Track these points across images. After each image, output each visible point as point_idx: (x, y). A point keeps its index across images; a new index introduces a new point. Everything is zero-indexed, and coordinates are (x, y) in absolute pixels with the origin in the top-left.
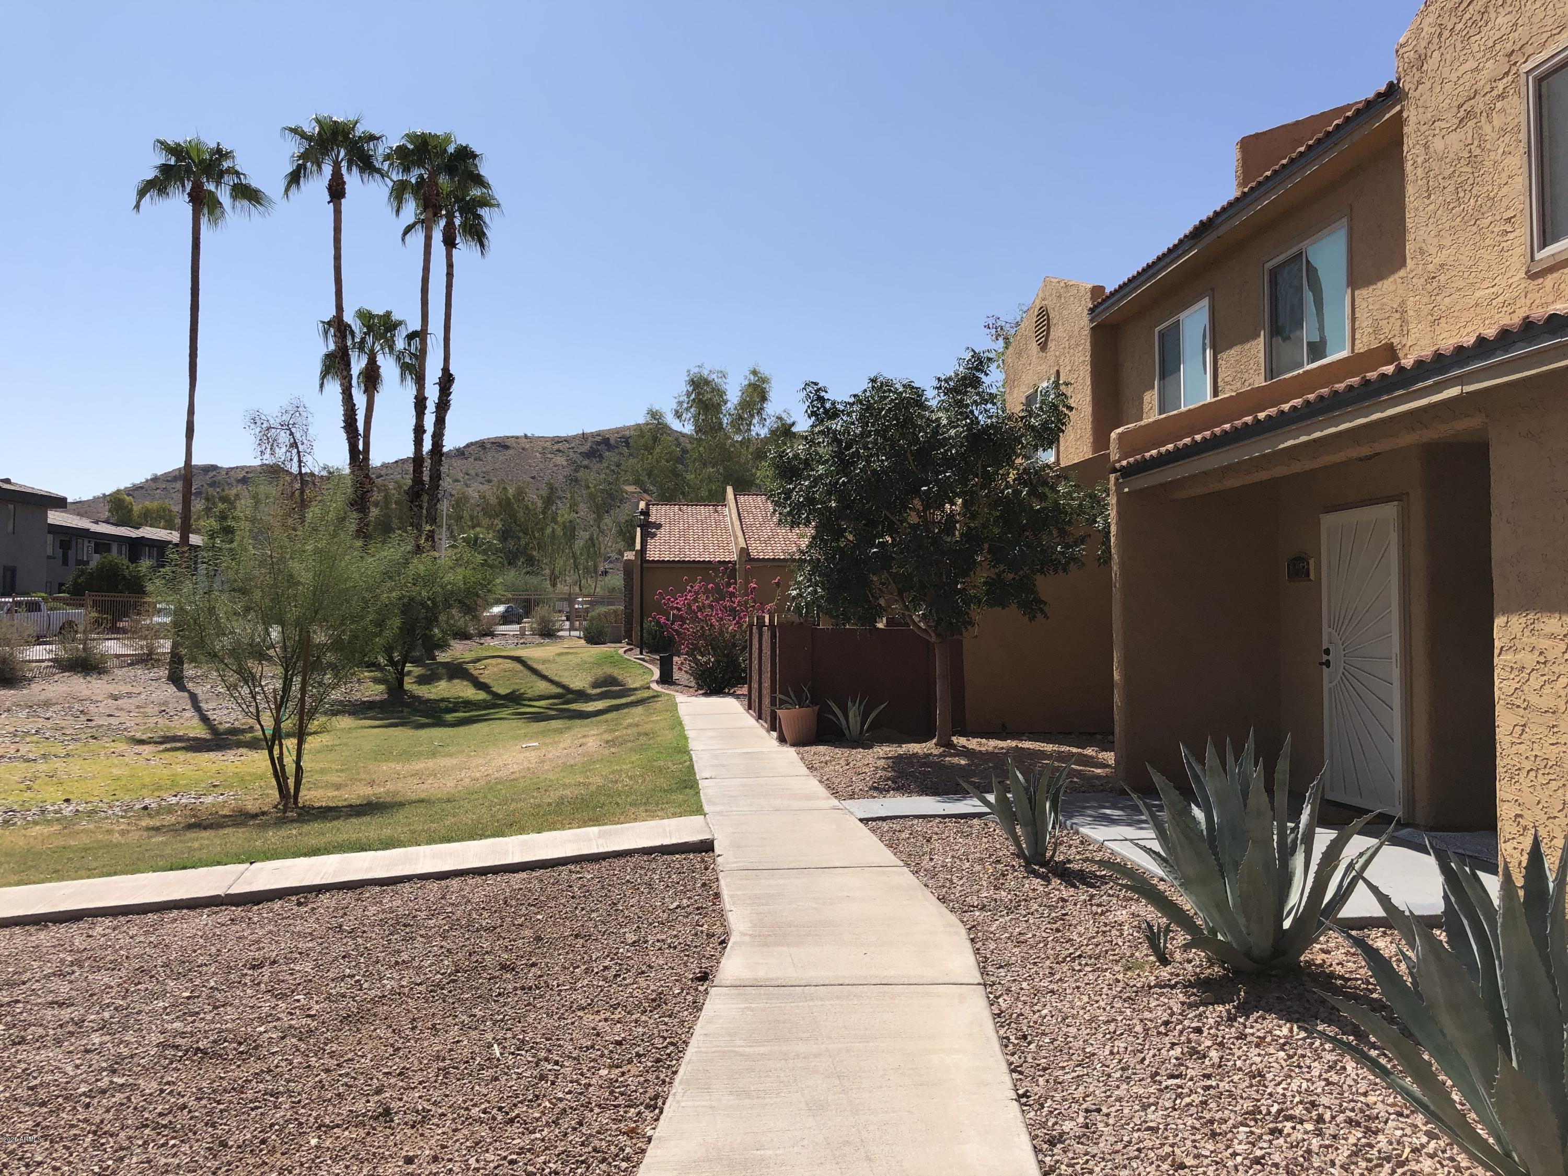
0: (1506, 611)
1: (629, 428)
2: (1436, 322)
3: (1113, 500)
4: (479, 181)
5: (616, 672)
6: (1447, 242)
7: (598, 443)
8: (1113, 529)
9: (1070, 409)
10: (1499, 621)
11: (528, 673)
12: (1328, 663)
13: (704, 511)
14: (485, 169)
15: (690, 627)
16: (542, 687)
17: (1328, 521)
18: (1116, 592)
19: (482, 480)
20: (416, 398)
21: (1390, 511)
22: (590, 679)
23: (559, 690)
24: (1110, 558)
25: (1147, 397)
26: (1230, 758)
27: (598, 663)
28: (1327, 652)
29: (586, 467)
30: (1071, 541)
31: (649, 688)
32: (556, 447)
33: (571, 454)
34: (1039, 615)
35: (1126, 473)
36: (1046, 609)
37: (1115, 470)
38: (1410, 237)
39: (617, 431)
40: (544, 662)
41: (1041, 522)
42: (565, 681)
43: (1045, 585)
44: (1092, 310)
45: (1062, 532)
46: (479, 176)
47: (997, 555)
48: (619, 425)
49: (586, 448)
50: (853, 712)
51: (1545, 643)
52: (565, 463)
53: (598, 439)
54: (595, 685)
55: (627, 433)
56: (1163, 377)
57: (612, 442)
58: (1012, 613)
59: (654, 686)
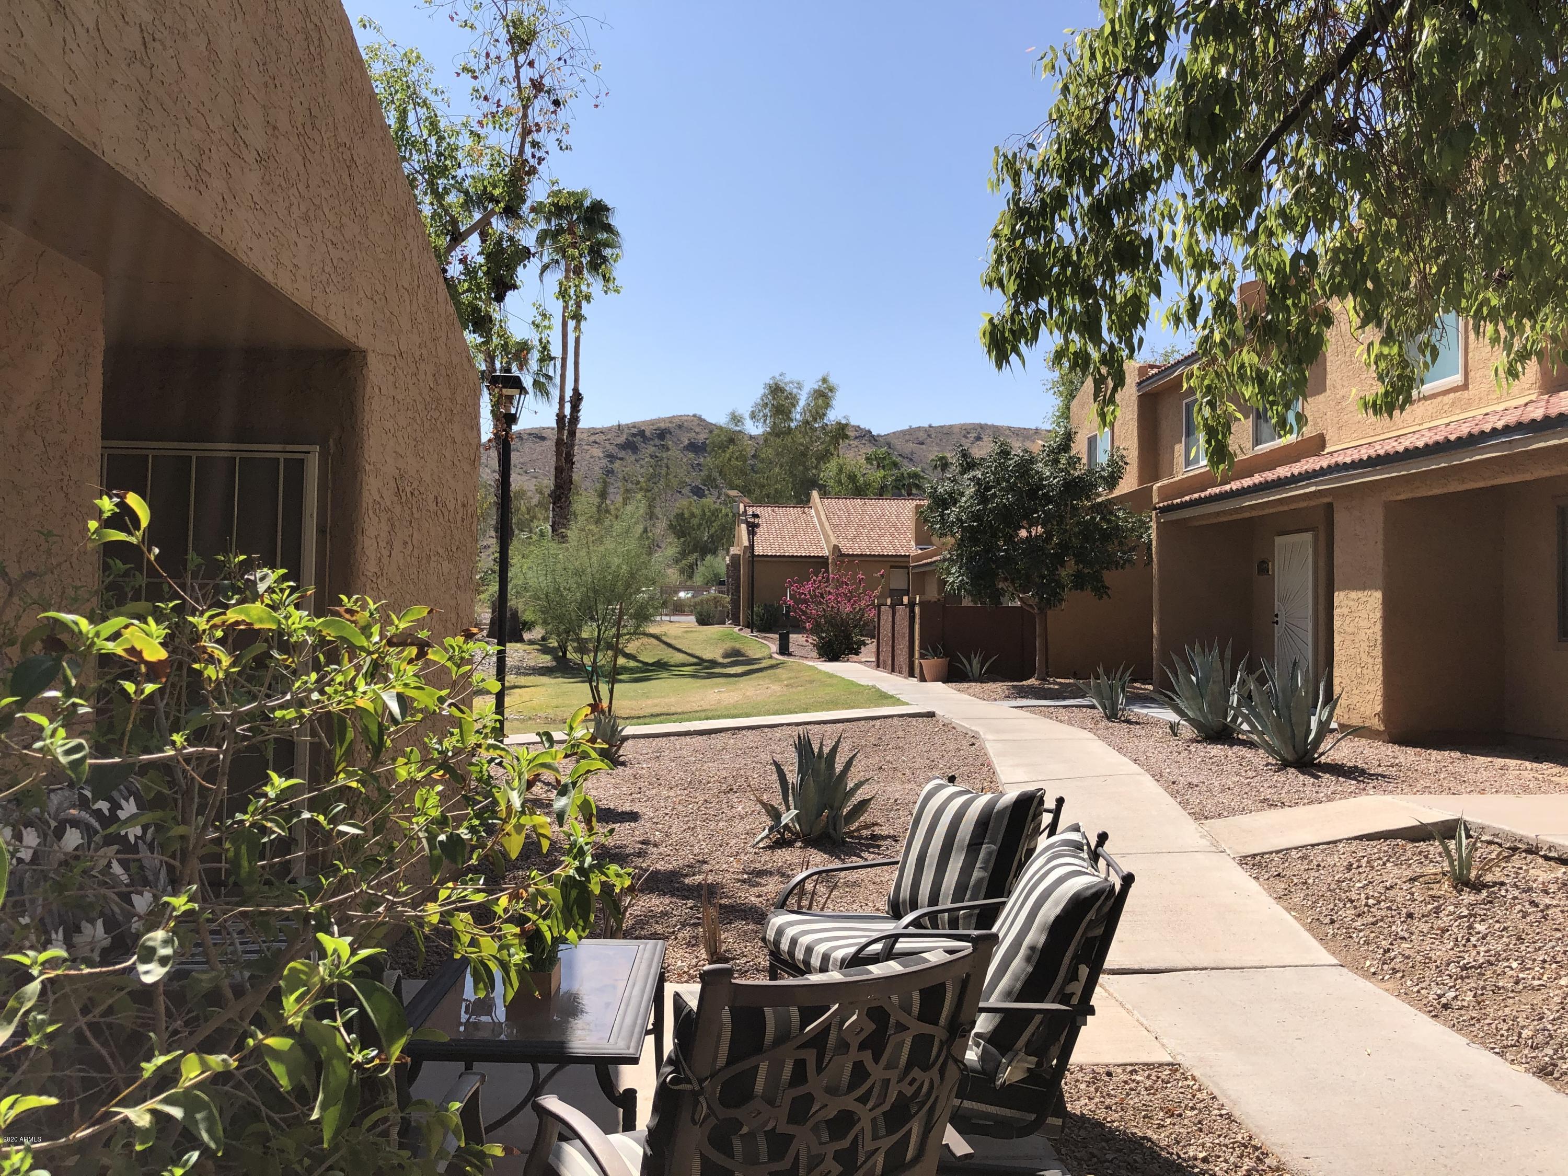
0: (1339, 590)
1: (664, 420)
2: (1340, 428)
3: (1153, 524)
4: (609, 228)
5: (737, 646)
6: (1346, 384)
7: (634, 435)
8: (1154, 543)
9: (1126, 463)
10: (1336, 594)
11: (663, 646)
12: (1277, 623)
13: (794, 512)
14: (615, 221)
15: (813, 610)
16: (679, 658)
17: (1279, 540)
18: (1155, 581)
19: (521, 471)
20: (557, 415)
21: (1308, 537)
22: (721, 651)
23: (695, 660)
24: (1152, 561)
25: (1177, 447)
26: (1206, 650)
27: (722, 639)
28: (1277, 616)
29: (621, 459)
30: (1126, 548)
31: (771, 657)
32: (593, 438)
33: (608, 446)
34: (1105, 596)
35: (1163, 510)
36: (1109, 592)
37: (1155, 509)
38: (1328, 377)
39: (652, 422)
40: (676, 638)
41: (1106, 536)
42: (698, 653)
43: (1110, 577)
44: (1139, 384)
45: (1121, 544)
46: (610, 225)
47: (1080, 557)
48: (654, 416)
49: (622, 440)
50: (976, 662)
51: (1351, 603)
52: (601, 455)
53: (634, 431)
54: (726, 656)
55: (662, 425)
56: (1188, 435)
57: (648, 434)
58: (1087, 595)
59: (776, 656)
